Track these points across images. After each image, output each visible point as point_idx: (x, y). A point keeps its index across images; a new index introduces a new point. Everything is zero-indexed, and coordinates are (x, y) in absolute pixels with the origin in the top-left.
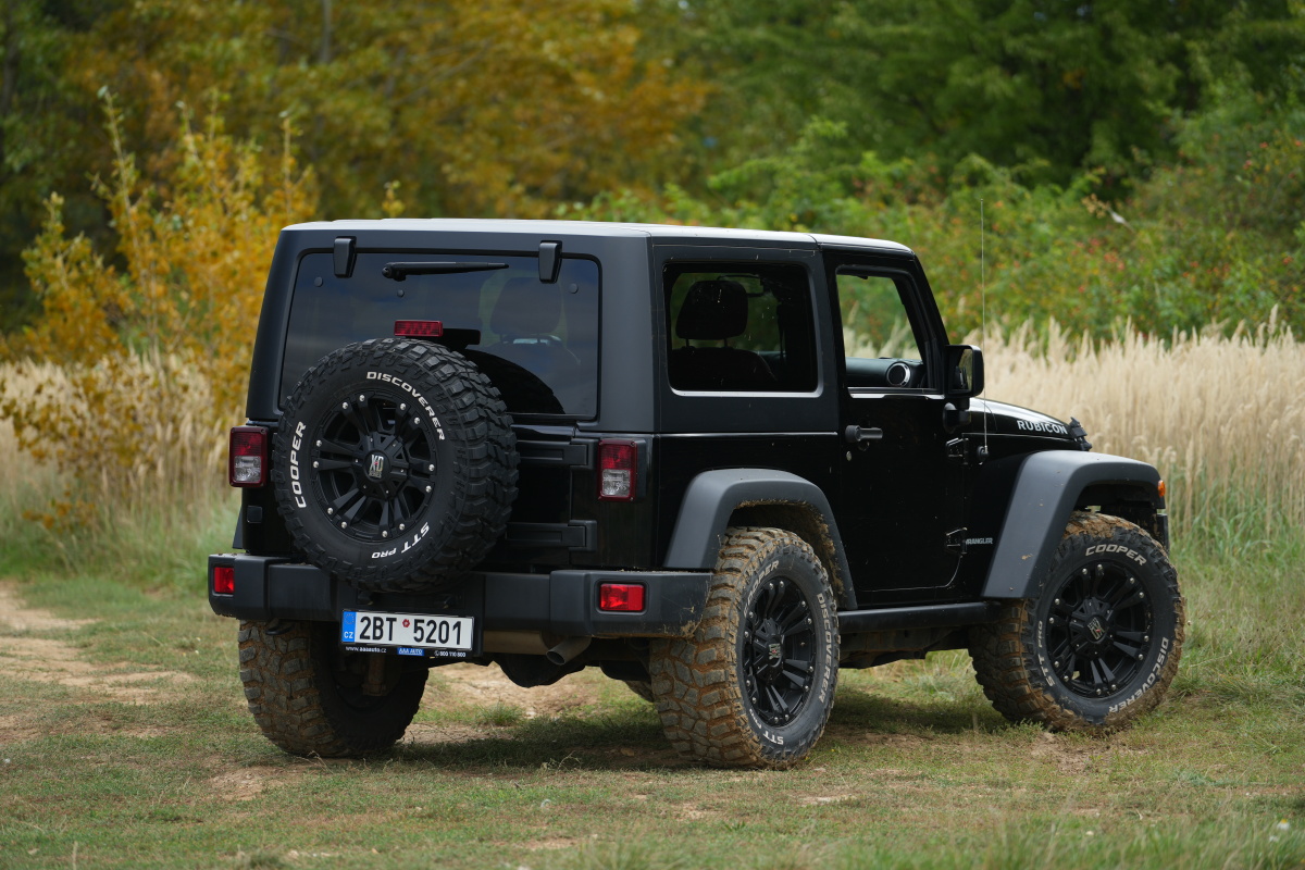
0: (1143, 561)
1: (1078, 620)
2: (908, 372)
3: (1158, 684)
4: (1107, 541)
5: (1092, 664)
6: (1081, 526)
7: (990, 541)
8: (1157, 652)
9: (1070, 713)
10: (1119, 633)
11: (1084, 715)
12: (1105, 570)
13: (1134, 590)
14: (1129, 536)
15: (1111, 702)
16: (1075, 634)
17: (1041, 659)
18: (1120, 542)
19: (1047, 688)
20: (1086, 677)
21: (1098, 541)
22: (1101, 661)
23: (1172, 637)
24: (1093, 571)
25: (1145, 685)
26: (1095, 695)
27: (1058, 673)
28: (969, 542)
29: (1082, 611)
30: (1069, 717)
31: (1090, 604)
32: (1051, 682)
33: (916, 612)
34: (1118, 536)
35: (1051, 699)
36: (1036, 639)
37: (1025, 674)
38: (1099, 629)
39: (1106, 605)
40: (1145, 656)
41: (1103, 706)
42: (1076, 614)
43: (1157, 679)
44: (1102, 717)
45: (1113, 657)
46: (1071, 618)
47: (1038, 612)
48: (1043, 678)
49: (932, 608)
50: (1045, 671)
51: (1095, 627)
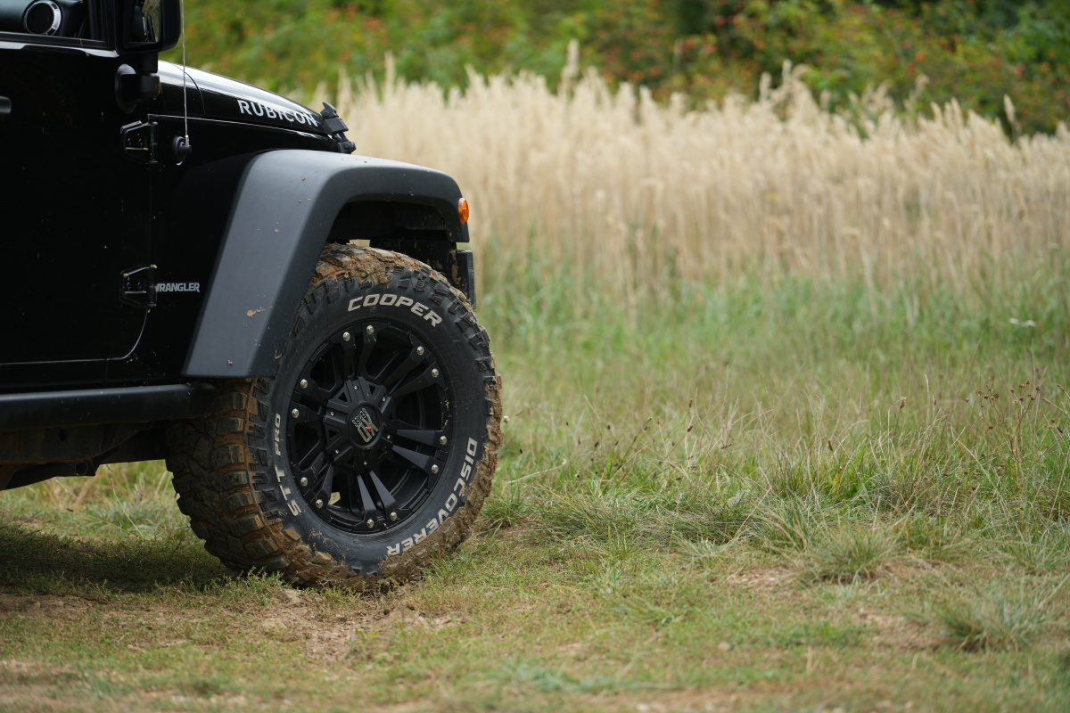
0: (435, 319)
1: (336, 412)
2: (57, 13)
3: (462, 510)
4: (380, 289)
5: (360, 480)
6: (340, 264)
7: (195, 287)
8: (460, 462)
9: (325, 557)
10: (402, 432)
11: (348, 560)
12: (378, 334)
13: (423, 365)
14: (414, 281)
15: (389, 539)
16: (332, 434)
17: (280, 474)
18: (401, 290)
19: (289, 519)
20: (351, 500)
21: (366, 288)
22: (373, 475)
23: (482, 437)
24: (359, 336)
25: (442, 512)
26: (364, 529)
27: (307, 495)
28: (160, 287)
29: (343, 398)
30: (324, 563)
31: (357, 388)
32: (296, 509)
33: (74, 399)
34: (397, 281)
35: (296, 536)
36: (270, 442)
37: (255, 497)
38: (371, 426)
39: (380, 389)
40: (441, 468)
41: (377, 546)
42: (334, 402)
43: (461, 503)
44: (376, 562)
45: (394, 470)
46: (326, 410)
47: (273, 400)
48: (282, 503)
49: (101, 392)
50: (286, 492)
51: (365, 425)
